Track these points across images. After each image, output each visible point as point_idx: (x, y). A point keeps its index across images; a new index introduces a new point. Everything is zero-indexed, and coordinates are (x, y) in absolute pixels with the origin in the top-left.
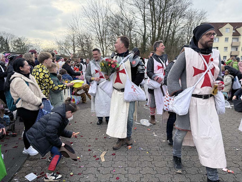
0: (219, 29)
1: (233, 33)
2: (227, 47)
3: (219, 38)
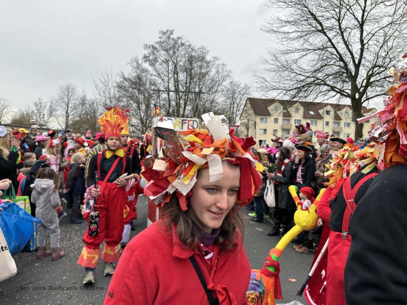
0: (268, 108)
1: (284, 113)
2: (277, 130)
3: (266, 118)
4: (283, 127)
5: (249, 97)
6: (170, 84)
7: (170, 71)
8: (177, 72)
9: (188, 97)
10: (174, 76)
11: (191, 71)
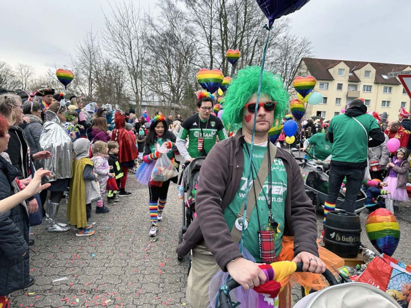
0: (329, 70)
1: (350, 77)
2: (340, 99)
3: (328, 83)
4: (349, 96)
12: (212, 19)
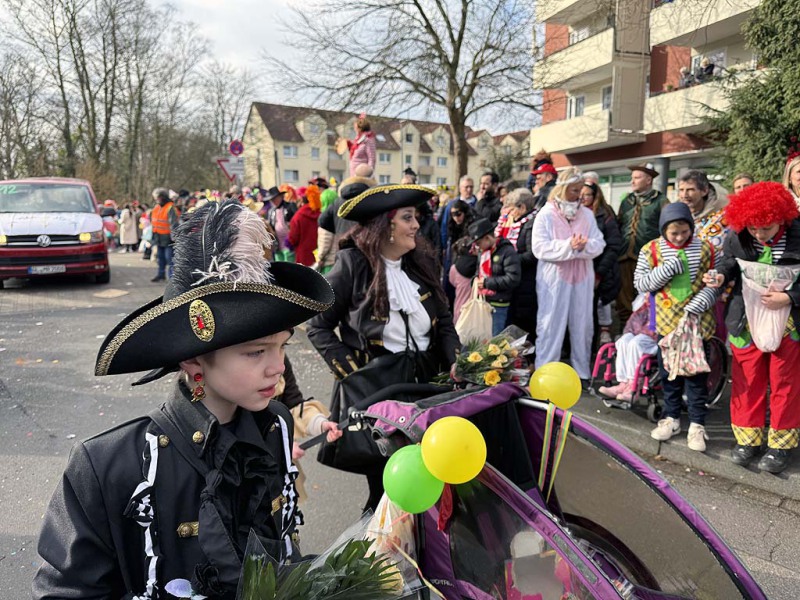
1: (328, 137)
3: (297, 148)
4: (331, 167)
5: (256, 100)
6: (61, 62)
7: (58, 31)
8: (79, 34)
9: (113, 97)
10: (72, 43)
11: (114, 33)
12: (57, 38)
